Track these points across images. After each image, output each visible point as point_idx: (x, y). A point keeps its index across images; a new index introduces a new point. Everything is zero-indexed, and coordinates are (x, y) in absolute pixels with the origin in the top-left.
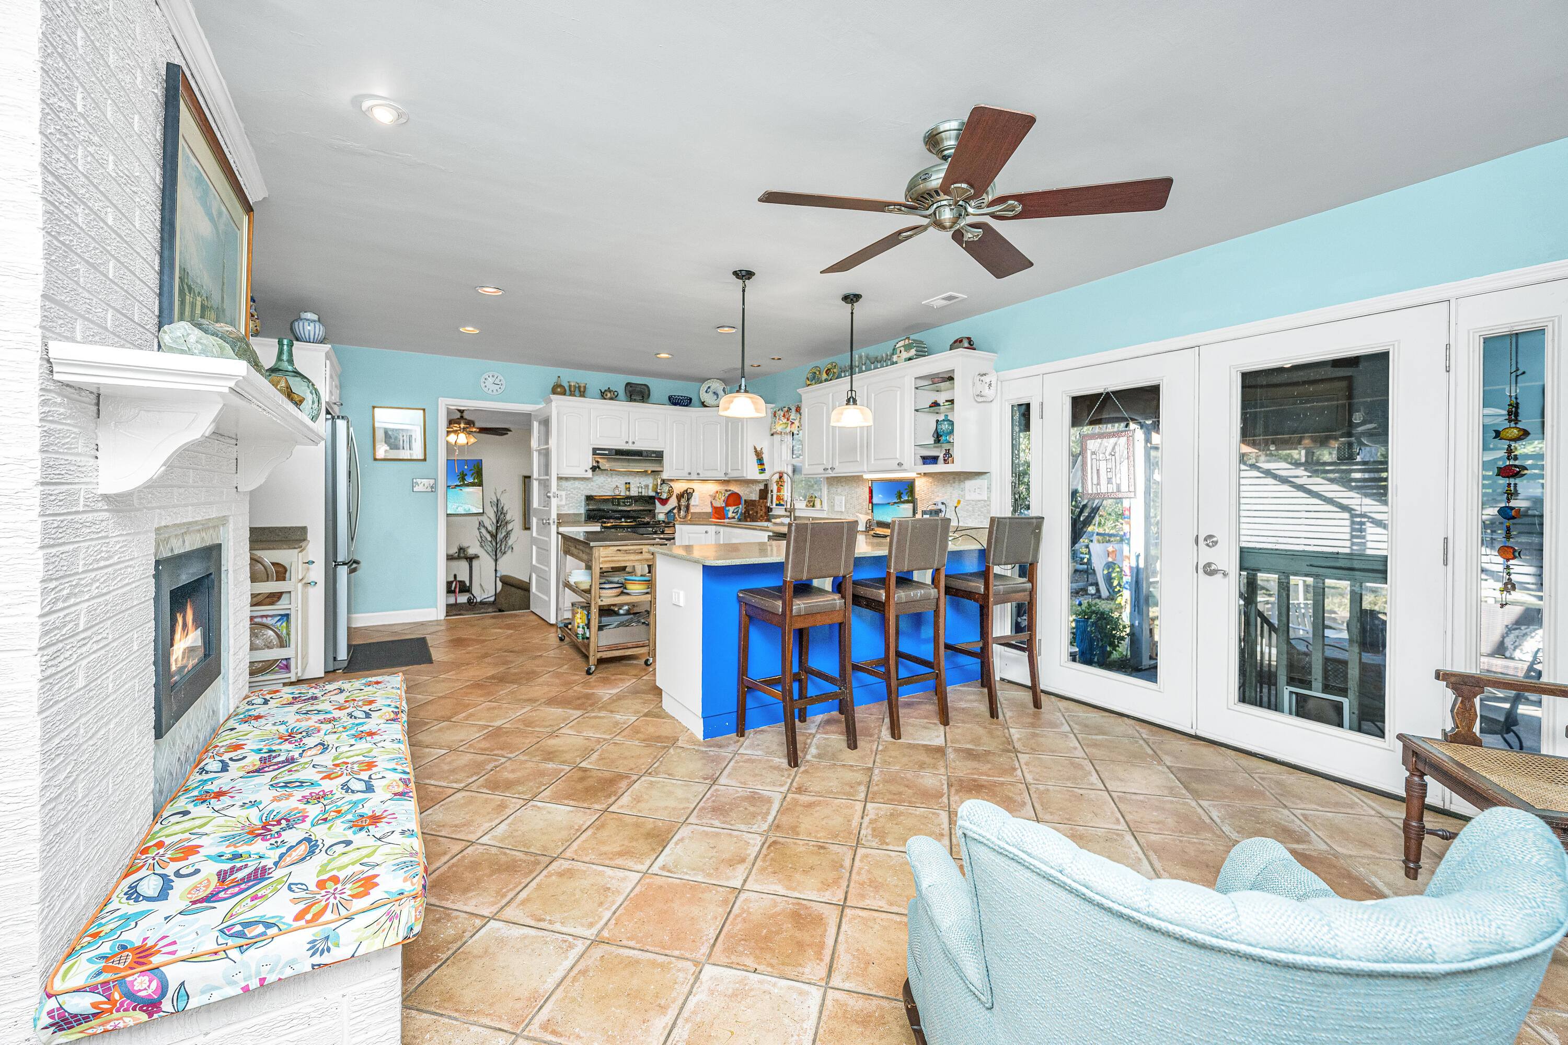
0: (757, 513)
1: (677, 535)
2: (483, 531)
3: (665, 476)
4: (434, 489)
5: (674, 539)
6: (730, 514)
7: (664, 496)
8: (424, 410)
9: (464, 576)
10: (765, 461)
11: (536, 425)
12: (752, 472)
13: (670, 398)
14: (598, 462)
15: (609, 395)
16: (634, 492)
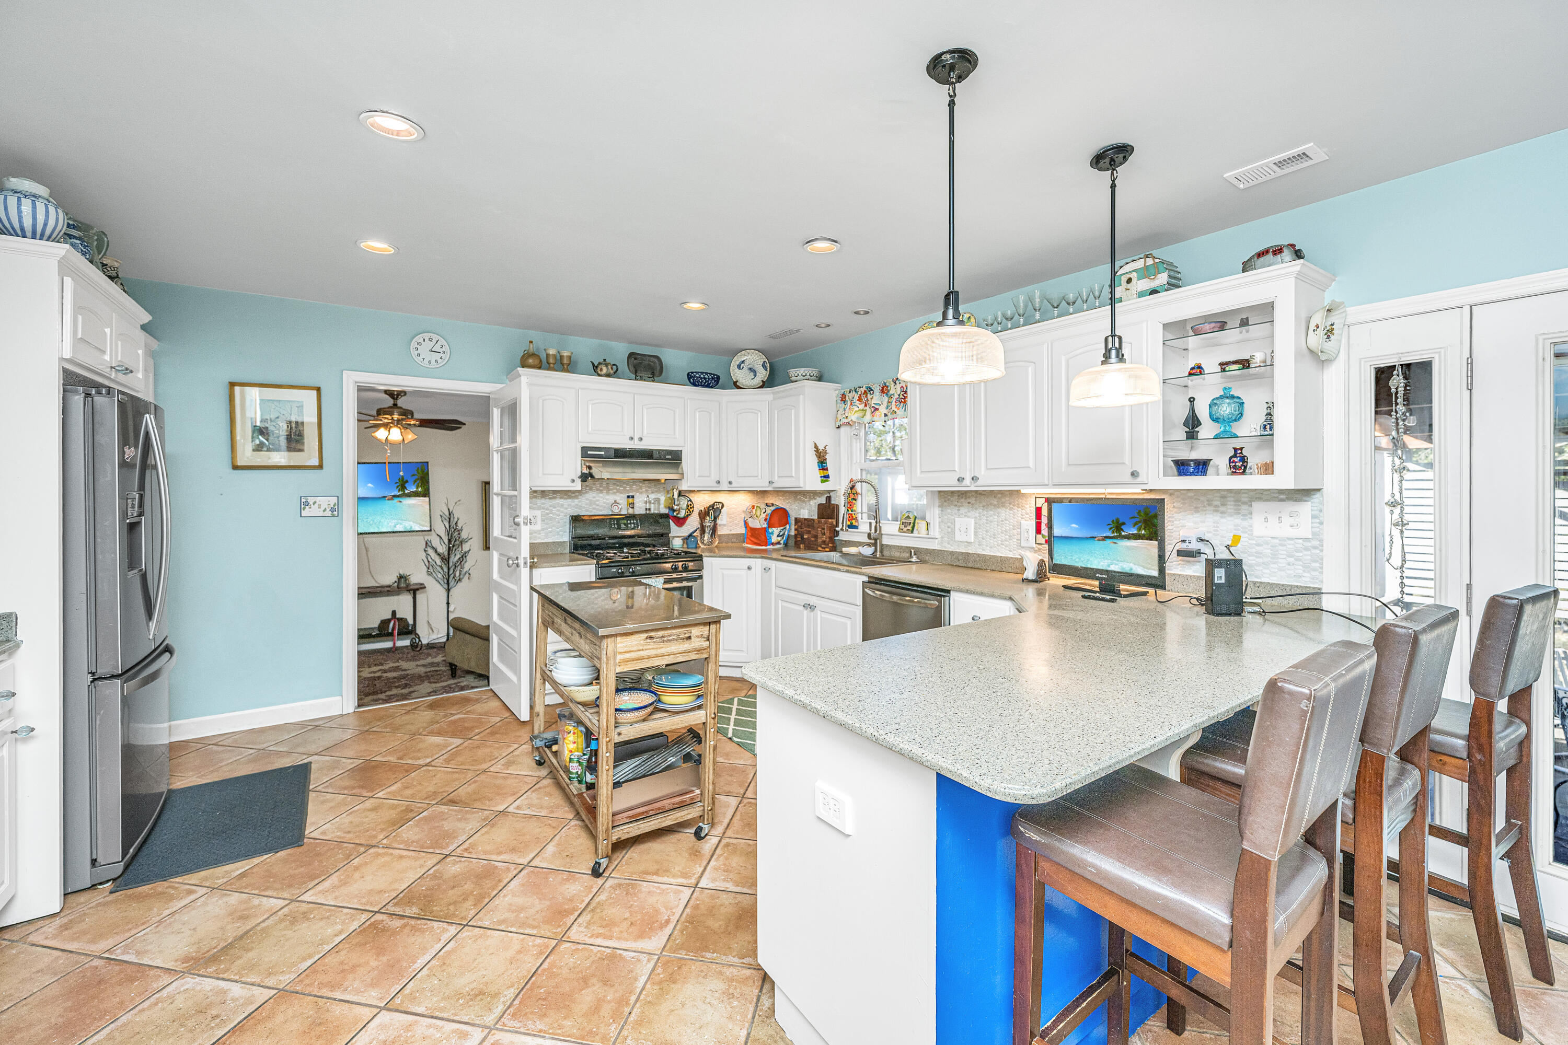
0: (816, 537)
1: (705, 573)
2: (431, 552)
3: (684, 486)
4: (335, 510)
5: (701, 577)
6: (774, 539)
7: (682, 514)
8: (318, 389)
9: (405, 612)
10: (829, 464)
11: (496, 413)
12: (811, 480)
13: (689, 376)
14: (590, 468)
15: (605, 370)
16: (639, 509)
